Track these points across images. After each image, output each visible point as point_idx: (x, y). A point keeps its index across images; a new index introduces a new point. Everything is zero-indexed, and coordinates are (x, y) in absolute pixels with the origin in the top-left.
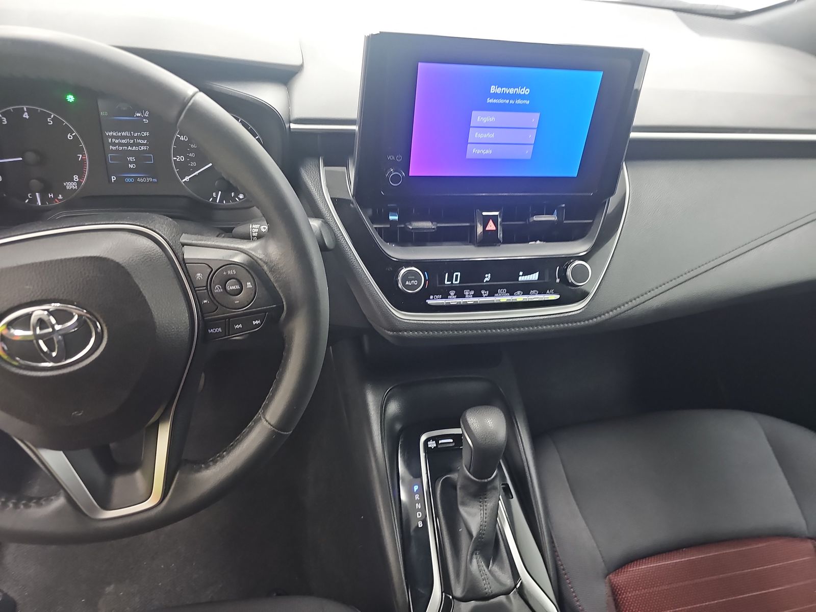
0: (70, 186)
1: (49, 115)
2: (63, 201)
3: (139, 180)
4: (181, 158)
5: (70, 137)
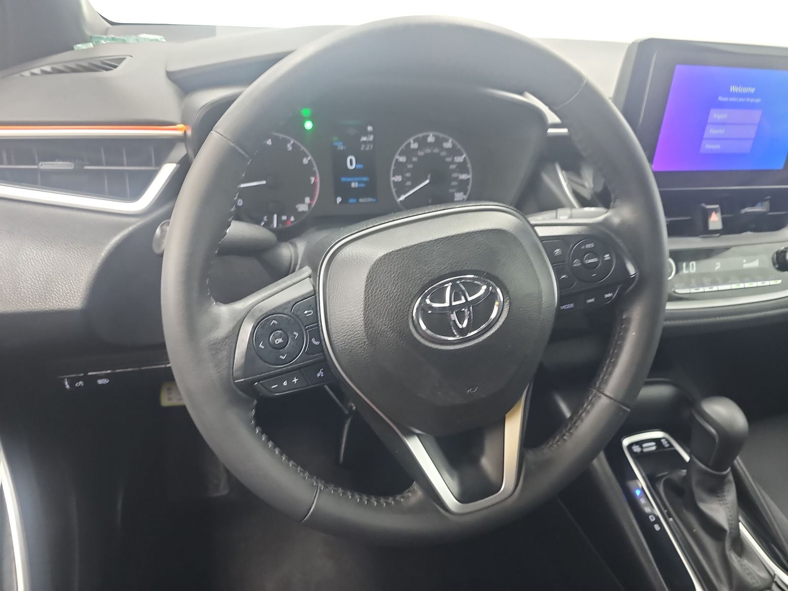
0: (302, 208)
1: (289, 141)
2: (295, 223)
3: (361, 200)
4: (398, 178)
5: (305, 161)
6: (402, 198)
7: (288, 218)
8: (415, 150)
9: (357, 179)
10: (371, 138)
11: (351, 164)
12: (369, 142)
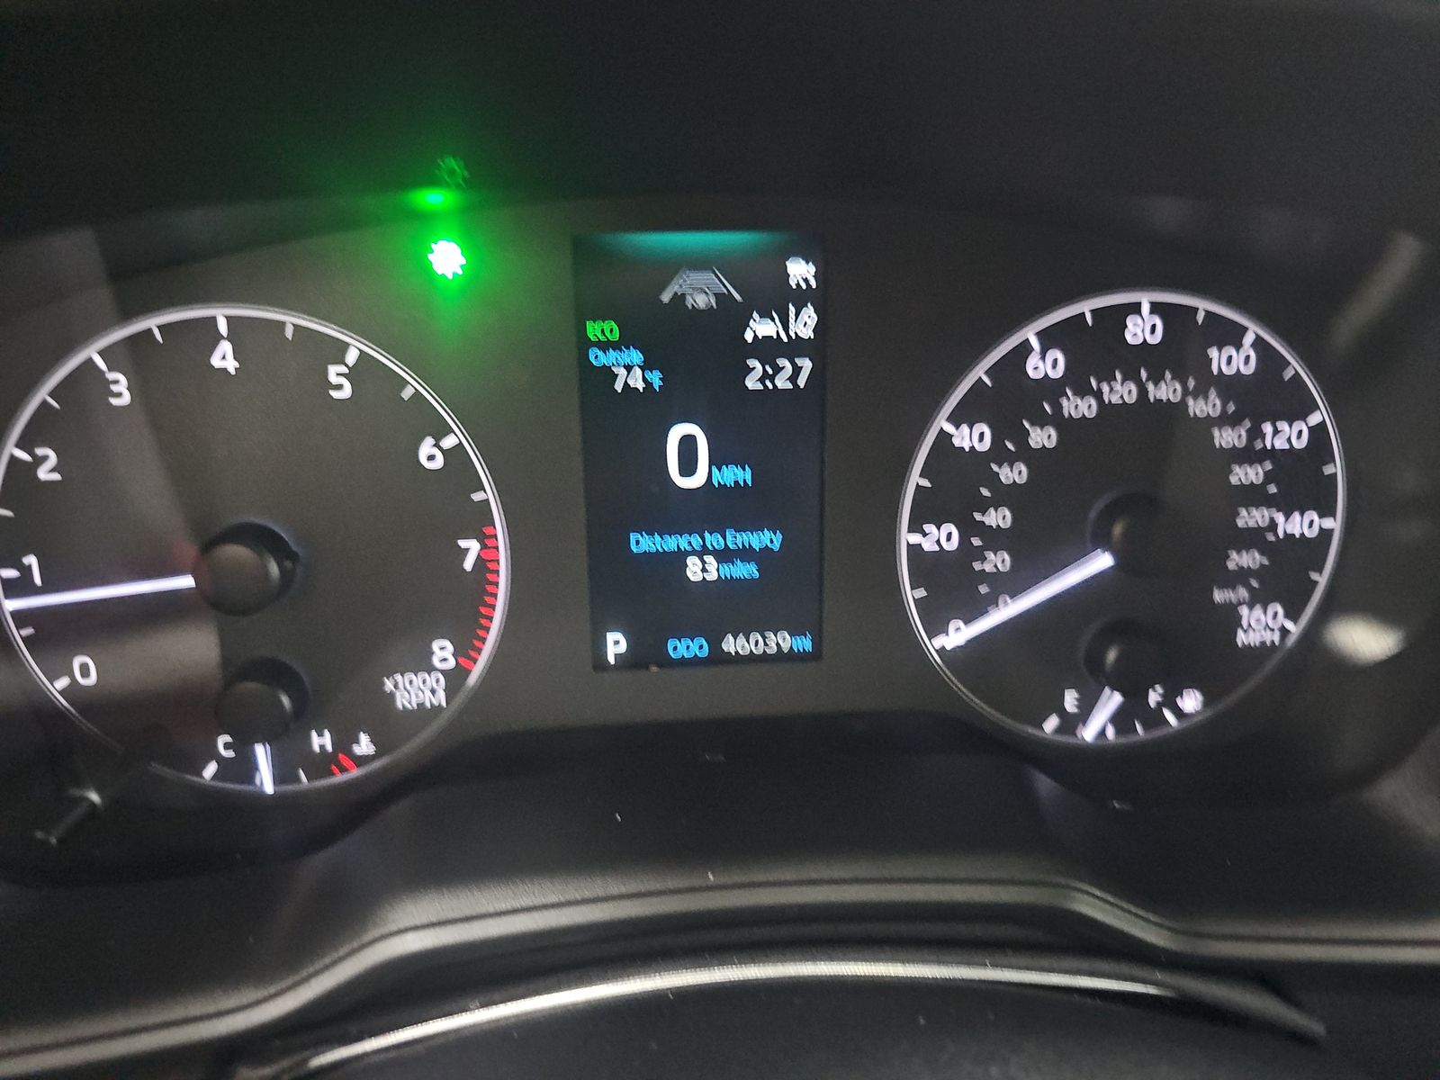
1: (339, 352)
2: (377, 765)
3: (730, 645)
4: (942, 537)
5: (430, 455)
6: (958, 635)
7: (344, 742)
8: (1051, 389)
9: (714, 540)
10: (805, 324)
11: (688, 467)
12: (795, 347)
